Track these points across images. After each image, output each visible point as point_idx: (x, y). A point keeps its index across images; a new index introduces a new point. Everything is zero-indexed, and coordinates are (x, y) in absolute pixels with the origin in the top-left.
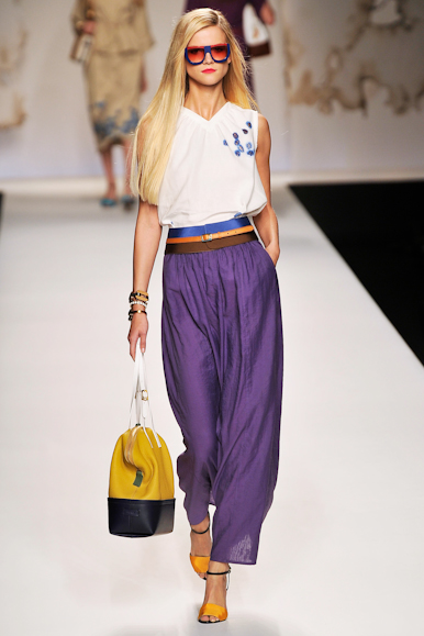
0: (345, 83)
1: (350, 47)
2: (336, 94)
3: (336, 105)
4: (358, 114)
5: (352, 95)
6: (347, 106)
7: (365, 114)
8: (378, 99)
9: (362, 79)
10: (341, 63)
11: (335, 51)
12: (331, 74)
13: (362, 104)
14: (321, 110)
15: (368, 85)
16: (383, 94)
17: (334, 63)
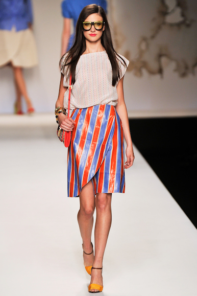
0: (150, 58)
1: (153, 37)
2: (145, 65)
3: (144, 71)
4: (158, 77)
5: (154, 65)
6: (151, 73)
7: (162, 77)
8: (170, 68)
9: (160, 56)
10: (148, 46)
11: (144, 39)
12: (141, 53)
13: (160, 71)
14: (135, 74)
15: (164, 60)
16: (173, 65)
17: (143, 46)
